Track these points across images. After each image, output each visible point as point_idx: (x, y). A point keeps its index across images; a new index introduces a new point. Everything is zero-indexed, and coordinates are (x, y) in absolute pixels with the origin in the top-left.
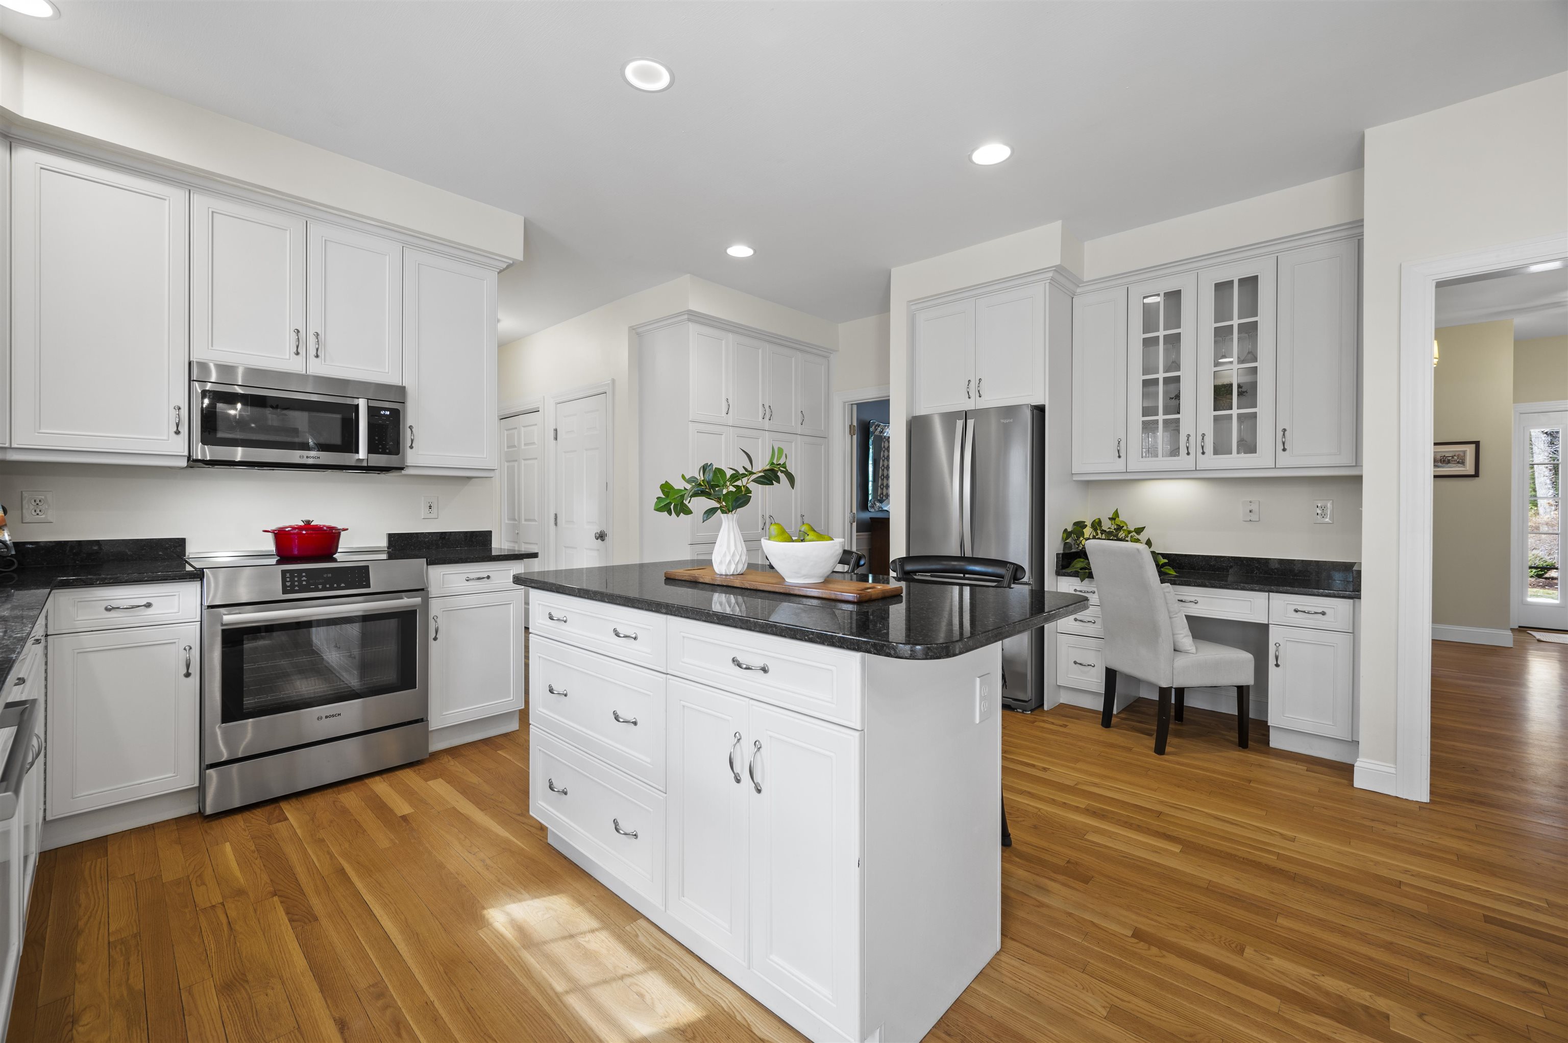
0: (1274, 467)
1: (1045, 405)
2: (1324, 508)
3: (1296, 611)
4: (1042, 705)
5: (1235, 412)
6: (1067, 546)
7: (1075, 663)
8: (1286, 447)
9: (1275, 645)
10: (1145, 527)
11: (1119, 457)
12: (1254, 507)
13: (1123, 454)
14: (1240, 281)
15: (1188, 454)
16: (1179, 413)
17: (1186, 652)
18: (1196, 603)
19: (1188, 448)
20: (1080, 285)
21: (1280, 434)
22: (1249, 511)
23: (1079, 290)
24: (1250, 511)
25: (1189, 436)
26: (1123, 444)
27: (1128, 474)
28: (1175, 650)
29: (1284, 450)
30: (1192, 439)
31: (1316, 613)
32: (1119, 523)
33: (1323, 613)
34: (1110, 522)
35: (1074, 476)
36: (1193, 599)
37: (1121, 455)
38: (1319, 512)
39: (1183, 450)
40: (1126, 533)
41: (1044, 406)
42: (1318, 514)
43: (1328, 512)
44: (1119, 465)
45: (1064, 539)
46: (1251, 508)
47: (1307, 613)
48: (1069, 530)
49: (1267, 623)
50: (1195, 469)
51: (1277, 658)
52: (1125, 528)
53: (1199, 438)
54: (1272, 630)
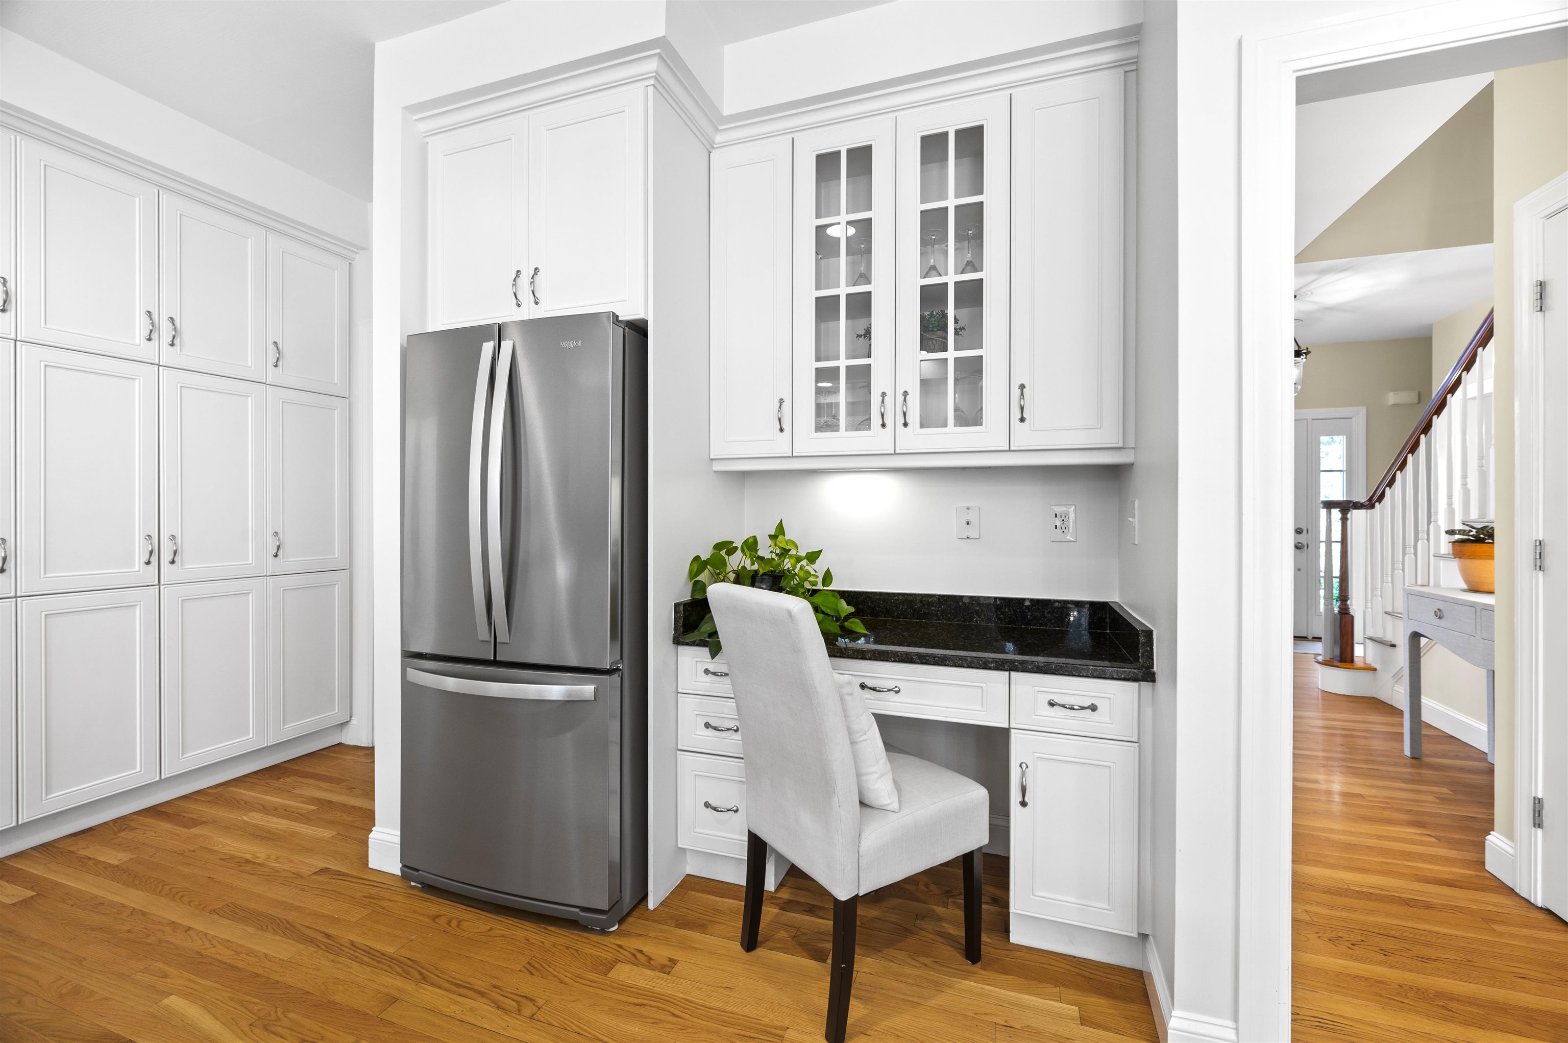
0: (1008, 449)
1: (647, 321)
2: (1064, 518)
3: (1052, 704)
4: (645, 897)
5: (951, 354)
6: (699, 587)
7: (707, 805)
8: (1025, 416)
9: (1021, 766)
10: (822, 550)
11: (781, 430)
12: (971, 517)
13: (786, 426)
14: (958, 133)
15: (883, 425)
16: (869, 356)
17: (882, 809)
18: (897, 692)
19: (883, 415)
20: (720, 128)
21: (1016, 392)
22: (965, 523)
23: (719, 138)
24: (968, 523)
25: (884, 395)
26: (786, 406)
27: (794, 459)
28: (862, 804)
29: (1022, 420)
30: (889, 400)
31: (1083, 708)
32: (783, 545)
33: (1093, 708)
34: (770, 542)
35: (714, 463)
36: (891, 685)
37: (784, 427)
38: (1058, 523)
39: (876, 420)
40: (793, 561)
41: (645, 322)
42: (1056, 526)
43: (1069, 523)
44: (781, 445)
45: (693, 575)
46: (969, 518)
47: (1069, 708)
48: (704, 558)
49: (1007, 727)
50: (893, 452)
51: (1024, 791)
52: (793, 552)
53: (900, 398)
54: (1015, 738)
